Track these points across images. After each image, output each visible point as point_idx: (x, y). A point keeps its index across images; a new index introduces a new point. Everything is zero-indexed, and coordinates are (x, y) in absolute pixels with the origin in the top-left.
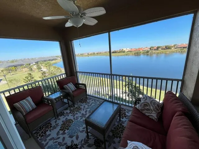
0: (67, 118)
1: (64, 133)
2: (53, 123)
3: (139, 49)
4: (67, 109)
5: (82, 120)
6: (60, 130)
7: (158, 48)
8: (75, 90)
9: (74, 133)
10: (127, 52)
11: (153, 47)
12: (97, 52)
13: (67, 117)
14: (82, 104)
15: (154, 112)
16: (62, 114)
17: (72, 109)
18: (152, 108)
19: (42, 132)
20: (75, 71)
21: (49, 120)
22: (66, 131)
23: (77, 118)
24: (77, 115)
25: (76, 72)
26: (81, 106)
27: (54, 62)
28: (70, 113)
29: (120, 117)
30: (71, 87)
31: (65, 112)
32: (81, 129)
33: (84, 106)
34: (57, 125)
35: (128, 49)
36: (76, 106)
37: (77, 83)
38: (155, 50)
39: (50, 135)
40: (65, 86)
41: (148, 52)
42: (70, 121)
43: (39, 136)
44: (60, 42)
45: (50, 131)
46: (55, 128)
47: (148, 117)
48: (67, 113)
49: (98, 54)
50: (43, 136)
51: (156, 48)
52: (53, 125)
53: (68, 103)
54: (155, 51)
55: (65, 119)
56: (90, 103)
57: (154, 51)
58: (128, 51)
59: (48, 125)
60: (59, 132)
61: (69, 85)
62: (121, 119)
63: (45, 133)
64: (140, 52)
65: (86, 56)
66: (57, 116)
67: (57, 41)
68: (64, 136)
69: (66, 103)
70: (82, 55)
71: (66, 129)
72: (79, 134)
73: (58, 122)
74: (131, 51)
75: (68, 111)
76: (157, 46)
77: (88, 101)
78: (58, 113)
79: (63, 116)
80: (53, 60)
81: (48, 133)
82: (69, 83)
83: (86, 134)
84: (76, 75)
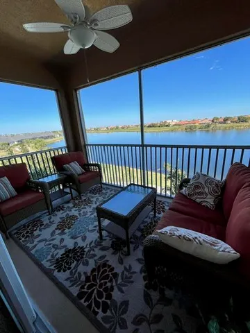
0: (68, 214)
1: (63, 233)
2: (45, 220)
3: (194, 122)
4: (68, 202)
5: (92, 216)
6: (56, 229)
7: (225, 120)
8: (83, 174)
9: (79, 233)
10: (174, 125)
11: (217, 119)
12: (123, 125)
13: (68, 212)
14: (93, 195)
15: (209, 196)
16: (60, 208)
17: (77, 202)
18: (206, 190)
19: (27, 232)
20: (83, 144)
21: (39, 217)
22: (67, 231)
23: (85, 214)
24: (85, 210)
25: (85, 145)
26: (92, 197)
27: (49, 140)
28: (74, 207)
29: (155, 213)
30: (75, 168)
31: (66, 206)
32: (91, 228)
33: (97, 199)
34: (52, 223)
35: (176, 121)
36: (83, 198)
37: (86, 163)
38: (220, 123)
39: (39, 235)
40: (66, 166)
41: (208, 126)
42: (73, 218)
43: (23, 237)
44: (56, 91)
45: (40, 230)
46: (48, 226)
47: (199, 204)
48: (68, 207)
49: (123, 128)
50: (28, 236)
51: (222, 120)
52: (45, 223)
53: (71, 193)
54: (220, 125)
55: (64, 215)
56: (108, 195)
57: (218, 125)
58: (174, 123)
59: (37, 223)
60: (54, 232)
61: (72, 164)
62: (157, 215)
63: (32, 233)
64: (195, 127)
65: (104, 131)
66: (52, 211)
67: (52, 90)
68: (63, 237)
69: (68, 193)
70: (97, 130)
71: (66, 227)
72: (87, 234)
73: (53, 218)
74: (180, 125)
75: (71, 205)
76: (223, 117)
77: (104, 191)
78: (54, 207)
79: (61, 212)
80: (47, 138)
81: (36, 233)
82: (73, 161)
83: (99, 235)
84: (84, 150)
